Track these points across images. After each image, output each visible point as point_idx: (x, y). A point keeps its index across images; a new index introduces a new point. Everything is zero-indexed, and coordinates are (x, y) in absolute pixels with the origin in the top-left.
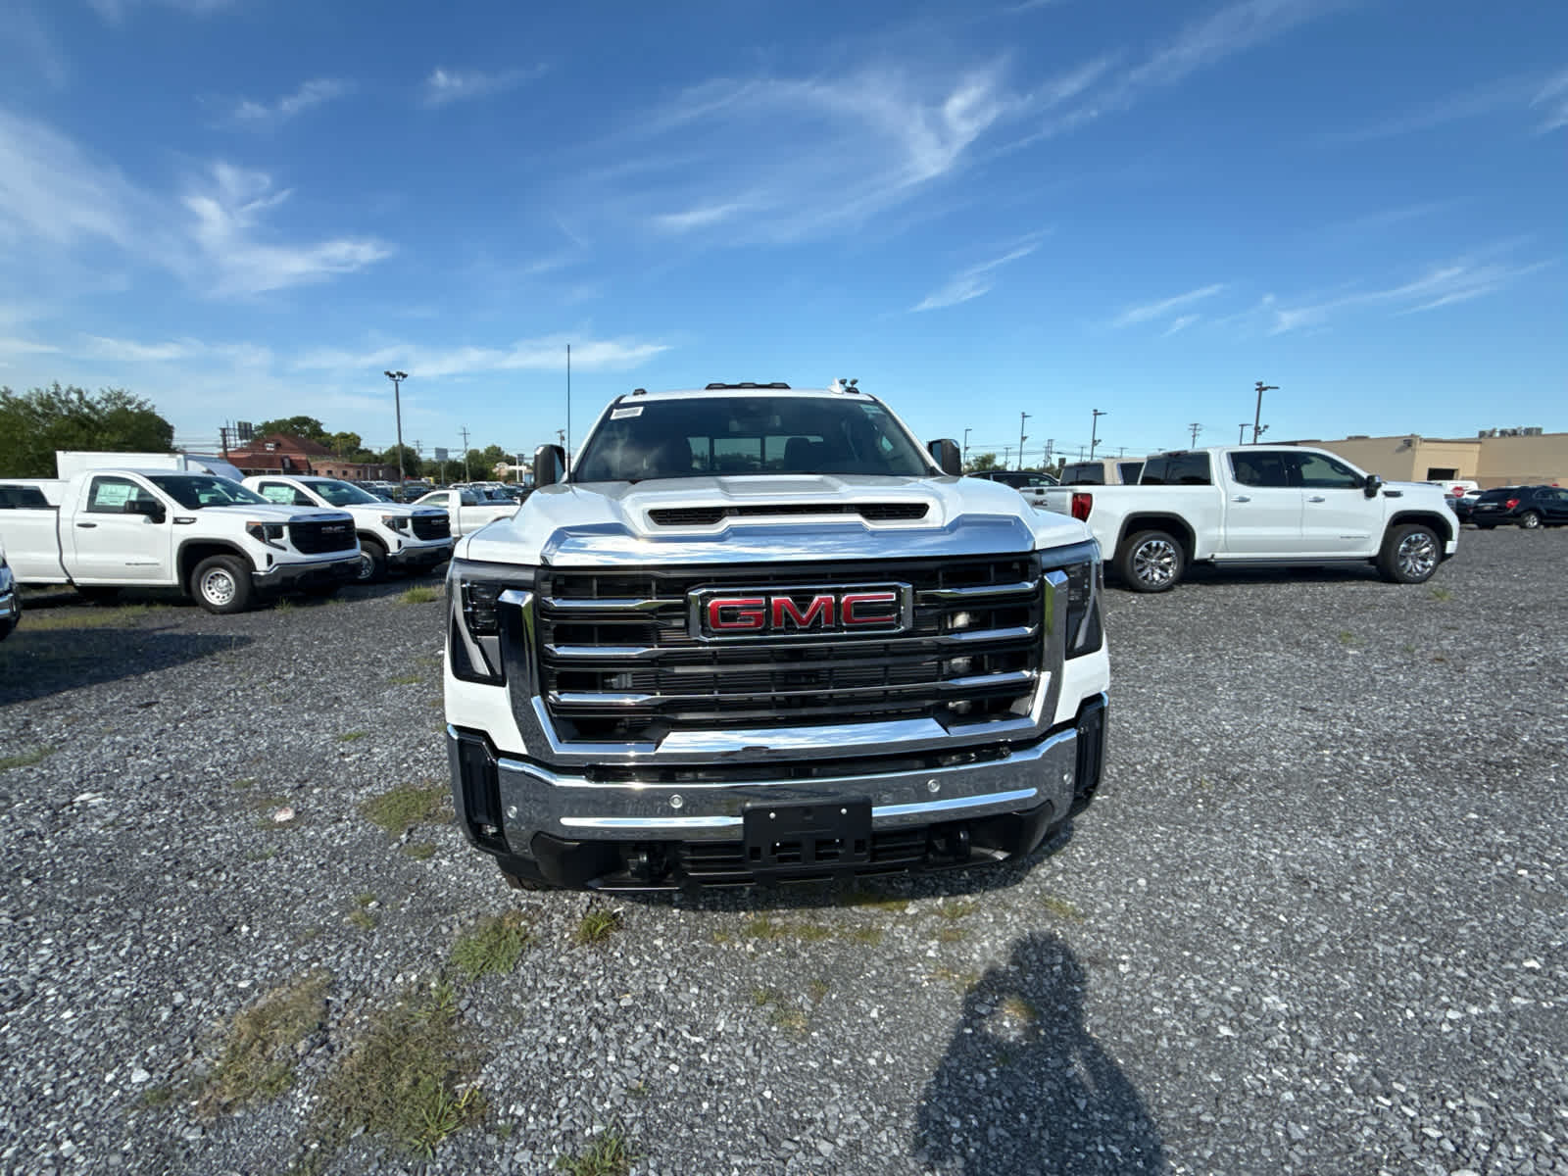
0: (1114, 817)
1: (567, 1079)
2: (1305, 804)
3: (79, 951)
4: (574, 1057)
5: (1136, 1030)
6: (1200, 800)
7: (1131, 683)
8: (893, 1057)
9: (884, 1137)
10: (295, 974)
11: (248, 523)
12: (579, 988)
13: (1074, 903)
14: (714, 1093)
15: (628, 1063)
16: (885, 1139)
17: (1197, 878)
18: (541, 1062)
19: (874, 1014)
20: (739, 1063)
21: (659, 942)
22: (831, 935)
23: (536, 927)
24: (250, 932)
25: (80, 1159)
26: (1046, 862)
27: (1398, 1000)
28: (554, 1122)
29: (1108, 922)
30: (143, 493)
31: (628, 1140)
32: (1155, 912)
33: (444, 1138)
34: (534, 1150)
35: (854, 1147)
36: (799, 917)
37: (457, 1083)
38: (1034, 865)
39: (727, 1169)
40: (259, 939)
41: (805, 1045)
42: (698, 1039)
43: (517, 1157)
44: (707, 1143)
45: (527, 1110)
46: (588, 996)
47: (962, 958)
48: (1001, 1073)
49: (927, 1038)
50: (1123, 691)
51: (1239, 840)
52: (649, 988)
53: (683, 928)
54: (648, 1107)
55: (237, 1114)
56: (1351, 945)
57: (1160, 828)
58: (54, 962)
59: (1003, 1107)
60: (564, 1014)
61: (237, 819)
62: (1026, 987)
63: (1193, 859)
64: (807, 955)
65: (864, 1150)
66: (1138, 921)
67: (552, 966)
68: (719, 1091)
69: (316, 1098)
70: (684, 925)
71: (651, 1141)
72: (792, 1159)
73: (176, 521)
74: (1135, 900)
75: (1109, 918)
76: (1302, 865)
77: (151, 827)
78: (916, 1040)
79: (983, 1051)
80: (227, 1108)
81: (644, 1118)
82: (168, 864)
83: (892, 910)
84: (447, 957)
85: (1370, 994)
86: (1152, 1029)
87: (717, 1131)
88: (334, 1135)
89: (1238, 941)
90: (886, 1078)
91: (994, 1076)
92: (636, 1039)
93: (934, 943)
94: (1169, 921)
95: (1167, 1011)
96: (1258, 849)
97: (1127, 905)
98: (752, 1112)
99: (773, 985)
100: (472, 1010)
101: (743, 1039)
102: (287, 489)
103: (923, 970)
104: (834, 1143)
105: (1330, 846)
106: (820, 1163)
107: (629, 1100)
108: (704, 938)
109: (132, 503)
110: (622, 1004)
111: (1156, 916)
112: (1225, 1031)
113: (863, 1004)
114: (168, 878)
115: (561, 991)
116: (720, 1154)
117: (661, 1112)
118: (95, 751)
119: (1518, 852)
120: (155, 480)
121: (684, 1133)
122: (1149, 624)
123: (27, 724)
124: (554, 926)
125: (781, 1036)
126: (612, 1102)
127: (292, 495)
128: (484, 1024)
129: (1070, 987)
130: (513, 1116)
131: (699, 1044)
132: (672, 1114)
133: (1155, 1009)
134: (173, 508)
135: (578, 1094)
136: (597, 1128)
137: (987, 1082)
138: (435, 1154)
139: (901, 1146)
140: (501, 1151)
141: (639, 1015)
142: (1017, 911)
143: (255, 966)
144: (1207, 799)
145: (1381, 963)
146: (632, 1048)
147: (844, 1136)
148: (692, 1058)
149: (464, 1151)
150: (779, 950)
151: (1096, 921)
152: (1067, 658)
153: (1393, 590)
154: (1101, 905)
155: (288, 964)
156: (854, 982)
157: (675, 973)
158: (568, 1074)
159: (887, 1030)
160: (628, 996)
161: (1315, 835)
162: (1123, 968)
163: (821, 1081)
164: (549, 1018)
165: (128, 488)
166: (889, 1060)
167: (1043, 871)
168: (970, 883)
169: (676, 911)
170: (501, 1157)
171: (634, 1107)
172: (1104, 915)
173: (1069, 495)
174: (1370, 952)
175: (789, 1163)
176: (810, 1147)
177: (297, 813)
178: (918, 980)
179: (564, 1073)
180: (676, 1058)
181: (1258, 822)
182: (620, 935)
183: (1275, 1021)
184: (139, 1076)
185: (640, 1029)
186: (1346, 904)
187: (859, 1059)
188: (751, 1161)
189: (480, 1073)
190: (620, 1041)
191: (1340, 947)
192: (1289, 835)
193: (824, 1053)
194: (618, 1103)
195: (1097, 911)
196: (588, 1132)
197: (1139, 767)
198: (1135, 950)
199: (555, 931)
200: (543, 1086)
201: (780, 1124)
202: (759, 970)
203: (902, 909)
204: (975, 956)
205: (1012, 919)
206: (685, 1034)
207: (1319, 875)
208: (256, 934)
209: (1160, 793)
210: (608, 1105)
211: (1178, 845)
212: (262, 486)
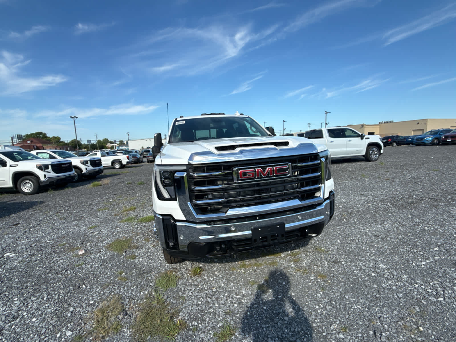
1: (206, 313)
2: (370, 217)
3: (29, 300)
4: (206, 307)
5: (352, 277)
10: (107, 297)
11: (37, 165)
12: (199, 288)
13: (324, 248)
15: (222, 306)
16: (301, 314)
17: (352, 239)
18: (196, 310)
21: (216, 273)
22: (263, 265)
23: (178, 274)
24: (86, 287)
27: (410, 261)
28: (207, 325)
29: (334, 252)
31: (231, 326)
32: (345, 248)
33: (176, 334)
34: (204, 333)
36: (253, 261)
37: (174, 319)
38: (309, 240)
40: (90, 288)
41: (269, 294)
42: (239, 297)
43: (200, 336)
45: (198, 323)
46: (202, 290)
47: (301, 266)
48: (323, 293)
51: (358, 228)
52: (219, 285)
53: (222, 268)
54: (233, 316)
56: (394, 250)
57: (337, 227)
58: (22, 305)
59: (328, 301)
60: (197, 296)
61: (65, 255)
62: (320, 271)
63: (349, 234)
64: (259, 271)
66: (342, 251)
67: (187, 283)
69: (131, 330)
71: (238, 325)
73: (11, 166)
74: (339, 246)
77: (36, 261)
79: (316, 288)
80: (103, 338)
81: (233, 319)
82: (48, 271)
83: (277, 256)
84: (154, 285)
85: (403, 261)
86: (356, 276)
88: (142, 339)
89: (368, 253)
91: (322, 294)
92: (221, 299)
93: (292, 263)
94: (349, 250)
95: (358, 272)
96: (363, 230)
97: (337, 247)
99: (253, 280)
100: (169, 299)
101: (251, 295)
102: (46, 154)
105: (380, 227)
107: (227, 315)
108: (229, 270)
110: (213, 291)
112: (373, 274)
114: (50, 275)
115: (193, 290)
117: (237, 317)
118: (3, 240)
119: (423, 223)
124: (183, 272)
126: (222, 317)
127: (48, 156)
128: (174, 302)
129: (331, 269)
130: (194, 325)
133: (355, 272)
134: (9, 162)
135: (211, 316)
136: (221, 324)
137: (321, 296)
138: (175, 339)
140: (195, 335)
141: (219, 293)
142: (310, 252)
143: (92, 296)
144: (346, 219)
145: (403, 253)
146: (221, 302)
148: (239, 302)
149: (184, 337)
150: (251, 270)
151: (331, 252)
152: (326, 181)
153: (370, 163)
154: (331, 248)
155: (104, 294)
156: (275, 276)
157: (225, 280)
160: (214, 288)
161: (375, 225)
162: (343, 263)
163: (278, 302)
164: (193, 297)
167: (312, 242)
169: (217, 264)
170: (196, 337)
171: (229, 317)
174: (399, 251)
177: (85, 251)
178: (292, 273)
179: (205, 311)
180: (235, 302)
181: (361, 223)
182: (204, 273)
183: (384, 271)
184: (69, 333)
185: (222, 296)
186: (389, 241)
189: (179, 315)
190: (217, 300)
191: (392, 251)
192: (369, 226)
194: (224, 317)
195: (330, 250)
196: (218, 326)
198: (344, 258)
199: (184, 274)
200: (200, 316)
202: (248, 276)
203: (280, 255)
204: (304, 265)
205: (310, 254)
206: (235, 296)
207: (380, 234)
208: (88, 287)
210: (221, 318)
211: (343, 231)
212: (37, 153)
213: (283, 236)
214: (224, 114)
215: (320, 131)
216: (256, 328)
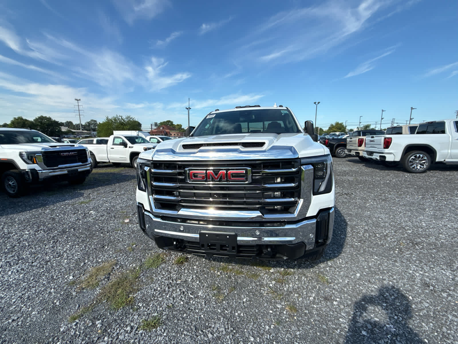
0: (359, 251)
1: (155, 299)
2: (444, 257)
3: (74, 247)
4: (159, 294)
5: (330, 325)
6: (397, 250)
7: (390, 205)
8: (243, 314)
9: (228, 337)
10: (111, 260)
11: (144, 148)
12: (169, 276)
13: (329, 278)
14: (189, 312)
15: (171, 299)
16: (228, 338)
17: (381, 277)
18: (151, 293)
19: (245, 300)
20: (199, 305)
21: (195, 267)
22: (244, 274)
23: (167, 258)
24: (107, 248)
25: (53, 294)
26: (325, 263)
27: (448, 339)
28: (147, 310)
29: (338, 286)
30: (123, 140)
31: (161, 319)
32: (358, 286)
33: (121, 307)
34: (139, 316)
35: (219, 338)
36: (237, 267)
37: (131, 294)
38: (321, 262)
39: (181, 334)
40: (108, 250)
41: (220, 305)
42: (192, 296)
43: (134, 317)
44: (180, 325)
45: (143, 305)
46: (170, 278)
47: (281, 288)
48: (275, 327)
49: (257, 311)
50: (385, 208)
51: (407, 266)
52: (187, 279)
53: (203, 264)
54: (170, 312)
55: (84, 291)
56: (437, 313)
57: (376, 257)
58: (69, 249)
59: (270, 338)
60: (162, 282)
61: (118, 220)
62: (298, 302)
63: (384, 270)
64: (234, 278)
65: (221, 340)
66: (350, 288)
67: (166, 269)
68: (190, 312)
69: (100, 291)
70: (204, 263)
71: (167, 321)
72: (200, 336)
73: (130, 147)
74: (352, 281)
75: (339, 285)
76: (430, 279)
77: (101, 220)
78: (253, 311)
79: (272, 319)
80: (83, 289)
81: (168, 314)
82: (99, 229)
83: (266, 270)
84: (144, 262)
85: (436, 334)
86: (336, 326)
87: (184, 323)
88: (100, 301)
89: (386, 303)
90: (238, 320)
91: (272, 328)
92: (176, 292)
93: (274, 282)
94: (362, 290)
95: (345, 321)
96: (414, 270)
97: (348, 282)
98: (196, 320)
99: (220, 285)
100: (143, 276)
101: (204, 299)
102: (156, 139)
103: (266, 290)
104: (213, 335)
105: (448, 274)
106: (206, 340)
107: (167, 309)
108: (208, 268)
109: (121, 143)
110: (177, 282)
111: (358, 288)
112: (364, 333)
113: (243, 296)
114: (98, 233)
115: (165, 276)
116: (182, 330)
117: (173, 314)
118: (99, 201)
120: (126, 137)
121: (176, 321)
122: (408, 185)
124: (172, 258)
125: (214, 300)
126: (162, 308)
127: (156, 141)
128: (144, 281)
129: (313, 305)
130: (139, 306)
131: (192, 298)
132: (175, 315)
133: (340, 319)
134: (129, 144)
135: (156, 304)
136: (156, 314)
137: (269, 329)
138: (118, 311)
139: (232, 342)
140: (132, 314)
141: (180, 286)
142: (307, 277)
143: (104, 256)
144: (400, 250)
145: (448, 323)
146: (174, 295)
147: (217, 334)
148: (188, 301)
149: (124, 312)
150: (227, 275)
151: (334, 285)
152: (314, 195)
154: (338, 280)
155: (111, 257)
156: (243, 289)
157: (195, 276)
158: (156, 298)
159: (246, 306)
160: (180, 280)
161: (442, 269)
162: (335, 303)
163: (219, 316)
164: (159, 282)
165: (120, 139)
166: (242, 315)
167: (322, 265)
168: (296, 265)
169: (204, 259)
170: (131, 316)
171: (167, 311)
172: (337, 284)
173: (383, 138)
174: (445, 318)
175: (198, 337)
176: (206, 335)
177: (130, 220)
178: (263, 293)
179: (155, 297)
180: (184, 300)
181: (419, 261)
182: (186, 263)
183: (387, 334)
184: (71, 278)
185: (178, 290)
186: (443, 298)
187: (233, 312)
188: (188, 334)
189: (137, 293)
190: (172, 292)
191: (432, 313)
192: (430, 268)
193: (224, 308)
194: (163, 309)
195: (336, 282)
196: (153, 315)
197: (377, 235)
198: (343, 298)
199: (171, 259)
200: (149, 300)
201: (202, 326)
202: (218, 280)
203: (269, 270)
204: (285, 289)
205: (304, 279)
206: (189, 294)
207: (436, 284)
208: (108, 249)
209: (382, 245)
210: (161, 309)
211: (379, 264)
212: (151, 138)
213: (233, 248)
214: (259, 106)
215: (442, 124)
216: (177, 332)
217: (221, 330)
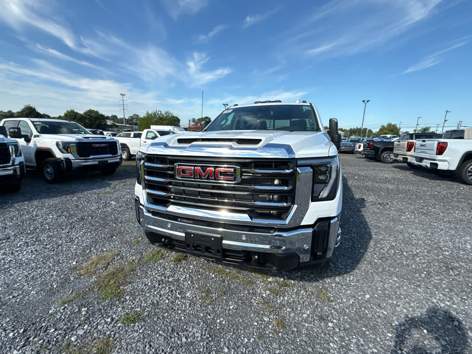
0: (377, 269)
1: (143, 294)
3: (86, 234)
4: (148, 289)
5: (317, 348)
6: (425, 273)
7: (430, 220)
8: (225, 323)
9: (202, 344)
10: (115, 250)
12: (163, 272)
13: (332, 295)
14: (171, 312)
15: (158, 296)
17: (395, 302)
18: (141, 288)
19: (231, 307)
20: (184, 306)
21: (191, 267)
22: (239, 279)
23: (167, 254)
24: (115, 238)
25: (54, 276)
26: (333, 278)
28: (132, 304)
29: (339, 306)
30: (155, 134)
31: (142, 315)
32: (363, 309)
33: (109, 298)
34: (123, 309)
35: (192, 343)
36: (234, 271)
37: (122, 286)
38: (327, 277)
39: (157, 333)
40: (115, 240)
41: (204, 309)
42: (179, 296)
43: (118, 309)
44: (159, 324)
45: (130, 298)
46: (164, 275)
47: (274, 300)
48: (254, 341)
49: (241, 321)
50: (424, 223)
51: (431, 293)
52: (180, 278)
53: (201, 265)
54: (153, 309)
55: (82, 277)
57: (395, 279)
58: (81, 235)
59: (245, 352)
60: (155, 277)
62: (288, 318)
63: (401, 294)
64: (227, 283)
65: (194, 345)
66: (353, 310)
67: (163, 265)
68: (172, 312)
69: (96, 279)
70: (202, 264)
71: (147, 318)
72: (173, 339)
74: (359, 302)
75: (341, 305)
76: (457, 313)
77: (118, 211)
78: (236, 320)
79: (255, 332)
80: (81, 275)
81: (150, 311)
82: (114, 219)
83: (264, 278)
84: (144, 255)
86: (323, 350)
87: (163, 322)
88: (92, 289)
90: (218, 327)
91: (251, 341)
92: (165, 290)
93: (268, 292)
94: (367, 314)
95: (335, 347)
96: (439, 300)
97: (353, 302)
98: (175, 321)
99: (210, 288)
100: (139, 270)
101: (190, 300)
103: (257, 299)
104: (187, 339)
106: (179, 343)
107: (151, 306)
108: (204, 269)
109: (153, 137)
110: (169, 280)
111: (363, 311)
113: (230, 303)
114: (111, 223)
115: (160, 272)
116: (159, 329)
117: (155, 312)
118: (122, 193)
120: (158, 132)
121: (155, 319)
123: (116, 185)
125: (200, 303)
126: (147, 304)
128: (138, 274)
129: (304, 323)
130: (126, 299)
131: (178, 297)
132: (157, 313)
133: (331, 344)
135: (142, 299)
136: (139, 309)
137: (247, 342)
138: (105, 301)
139: (204, 349)
140: (117, 306)
141: (170, 284)
142: (307, 291)
143: (110, 246)
144: (429, 273)
146: (162, 292)
147: (192, 339)
148: (173, 300)
149: (111, 303)
150: (221, 279)
151: (335, 305)
152: (312, 201)
154: (342, 299)
155: (115, 247)
156: (234, 295)
157: (188, 276)
158: (144, 293)
159: (231, 314)
160: (172, 278)
162: (330, 324)
163: (199, 320)
164: (152, 277)
165: (153, 133)
166: (224, 323)
167: (328, 280)
168: (298, 277)
169: (203, 259)
170: (116, 307)
171: (150, 307)
172: (339, 303)
173: (436, 143)
175: (172, 339)
176: (181, 338)
178: (254, 302)
179: (143, 292)
180: (170, 299)
181: (450, 289)
182: (184, 262)
184: (74, 263)
185: (167, 288)
187: (215, 319)
188: (163, 334)
189: (128, 285)
190: (161, 289)
192: (462, 299)
193: (207, 313)
195: (339, 301)
196: (136, 309)
197: (405, 253)
198: (341, 320)
199: (170, 256)
200: (137, 294)
201: (179, 328)
202: (211, 283)
203: (267, 278)
204: (279, 301)
205: (303, 294)
206: (177, 294)
207: (464, 320)
208: (115, 239)
209: (408, 265)
210: (145, 305)
211: (397, 287)
214: (280, 101)
216: (153, 331)
217: (196, 335)
